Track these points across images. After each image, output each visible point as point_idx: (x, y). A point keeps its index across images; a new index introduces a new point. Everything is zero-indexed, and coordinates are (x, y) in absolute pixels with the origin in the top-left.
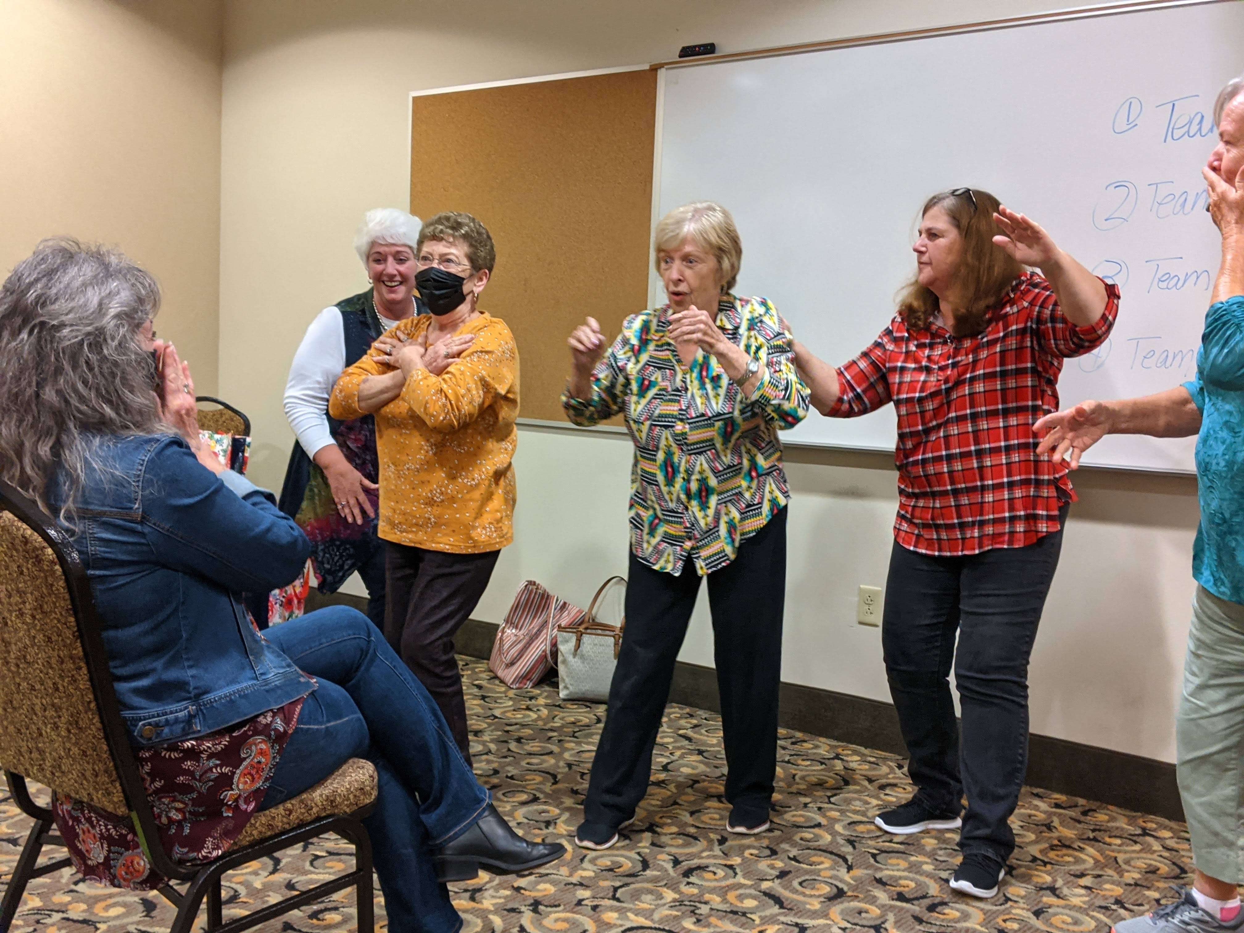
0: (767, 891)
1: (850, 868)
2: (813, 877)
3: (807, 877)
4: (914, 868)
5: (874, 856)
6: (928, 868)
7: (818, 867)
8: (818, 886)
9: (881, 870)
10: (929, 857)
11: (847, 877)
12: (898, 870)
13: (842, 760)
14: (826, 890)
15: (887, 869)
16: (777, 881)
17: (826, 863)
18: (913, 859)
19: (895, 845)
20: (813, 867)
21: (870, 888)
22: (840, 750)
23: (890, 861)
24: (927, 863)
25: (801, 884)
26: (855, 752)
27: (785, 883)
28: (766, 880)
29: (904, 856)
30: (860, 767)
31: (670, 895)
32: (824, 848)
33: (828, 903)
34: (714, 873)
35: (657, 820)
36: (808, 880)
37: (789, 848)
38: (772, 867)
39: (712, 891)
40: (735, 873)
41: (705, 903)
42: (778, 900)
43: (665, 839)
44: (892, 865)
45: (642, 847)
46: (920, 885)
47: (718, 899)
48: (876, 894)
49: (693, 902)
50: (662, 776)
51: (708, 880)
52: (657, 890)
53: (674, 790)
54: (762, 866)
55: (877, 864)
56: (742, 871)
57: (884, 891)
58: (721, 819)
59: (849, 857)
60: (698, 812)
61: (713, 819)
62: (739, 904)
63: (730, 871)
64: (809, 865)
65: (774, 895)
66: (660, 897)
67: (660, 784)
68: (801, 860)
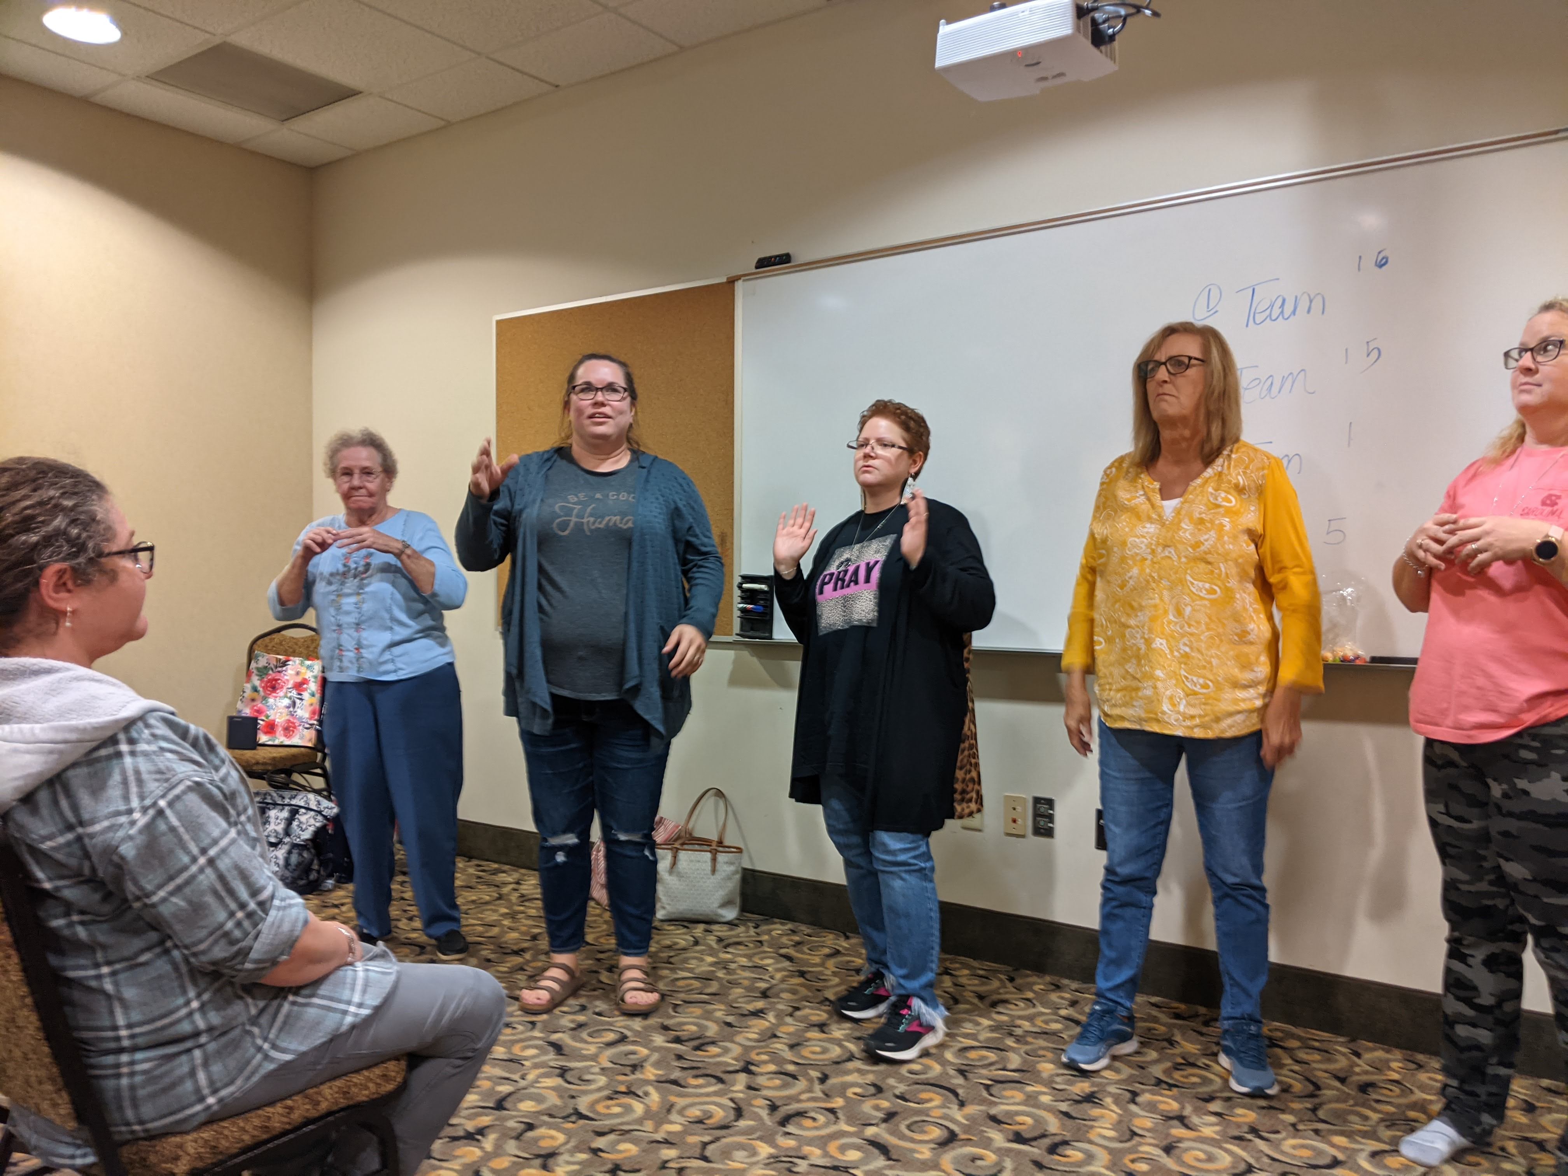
0: (872, 1139)
1: (962, 1104)
2: (922, 1118)
3: (916, 1119)
4: (1031, 1100)
5: (987, 1087)
6: (1046, 1099)
7: (926, 1105)
8: (928, 1129)
9: (995, 1104)
10: (1045, 1086)
11: (958, 1117)
12: (1014, 1104)
13: (951, 975)
14: (936, 1133)
15: (1002, 1103)
16: (884, 1125)
17: (935, 1100)
18: (1029, 1089)
19: (1010, 1073)
20: (922, 1106)
21: (984, 1128)
22: (948, 964)
23: (1005, 1093)
24: (1044, 1093)
25: (909, 1127)
26: (966, 966)
27: (892, 1127)
28: (873, 1125)
29: (1021, 1085)
30: (969, 982)
31: (765, 1150)
32: (932, 1082)
33: (940, 1150)
34: (814, 1119)
35: (754, 1056)
36: (916, 1122)
37: (896, 1085)
38: (877, 1108)
39: (810, 1142)
40: (837, 1118)
41: (803, 1158)
42: (883, 1149)
43: (761, 1081)
44: (1007, 1098)
45: (736, 1092)
46: (1038, 1120)
47: (818, 1152)
48: (990, 1135)
49: (791, 1157)
50: (760, 1004)
51: (808, 1129)
52: (751, 1144)
53: (773, 1020)
54: (867, 1107)
55: (990, 1098)
56: (844, 1115)
57: (1000, 1131)
58: (822, 1053)
59: (960, 1091)
60: (798, 1044)
61: (814, 1053)
62: (840, 1157)
63: (831, 1116)
64: (918, 1103)
65: (879, 1143)
66: (754, 1153)
67: (758, 1014)
68: (907, 1097)
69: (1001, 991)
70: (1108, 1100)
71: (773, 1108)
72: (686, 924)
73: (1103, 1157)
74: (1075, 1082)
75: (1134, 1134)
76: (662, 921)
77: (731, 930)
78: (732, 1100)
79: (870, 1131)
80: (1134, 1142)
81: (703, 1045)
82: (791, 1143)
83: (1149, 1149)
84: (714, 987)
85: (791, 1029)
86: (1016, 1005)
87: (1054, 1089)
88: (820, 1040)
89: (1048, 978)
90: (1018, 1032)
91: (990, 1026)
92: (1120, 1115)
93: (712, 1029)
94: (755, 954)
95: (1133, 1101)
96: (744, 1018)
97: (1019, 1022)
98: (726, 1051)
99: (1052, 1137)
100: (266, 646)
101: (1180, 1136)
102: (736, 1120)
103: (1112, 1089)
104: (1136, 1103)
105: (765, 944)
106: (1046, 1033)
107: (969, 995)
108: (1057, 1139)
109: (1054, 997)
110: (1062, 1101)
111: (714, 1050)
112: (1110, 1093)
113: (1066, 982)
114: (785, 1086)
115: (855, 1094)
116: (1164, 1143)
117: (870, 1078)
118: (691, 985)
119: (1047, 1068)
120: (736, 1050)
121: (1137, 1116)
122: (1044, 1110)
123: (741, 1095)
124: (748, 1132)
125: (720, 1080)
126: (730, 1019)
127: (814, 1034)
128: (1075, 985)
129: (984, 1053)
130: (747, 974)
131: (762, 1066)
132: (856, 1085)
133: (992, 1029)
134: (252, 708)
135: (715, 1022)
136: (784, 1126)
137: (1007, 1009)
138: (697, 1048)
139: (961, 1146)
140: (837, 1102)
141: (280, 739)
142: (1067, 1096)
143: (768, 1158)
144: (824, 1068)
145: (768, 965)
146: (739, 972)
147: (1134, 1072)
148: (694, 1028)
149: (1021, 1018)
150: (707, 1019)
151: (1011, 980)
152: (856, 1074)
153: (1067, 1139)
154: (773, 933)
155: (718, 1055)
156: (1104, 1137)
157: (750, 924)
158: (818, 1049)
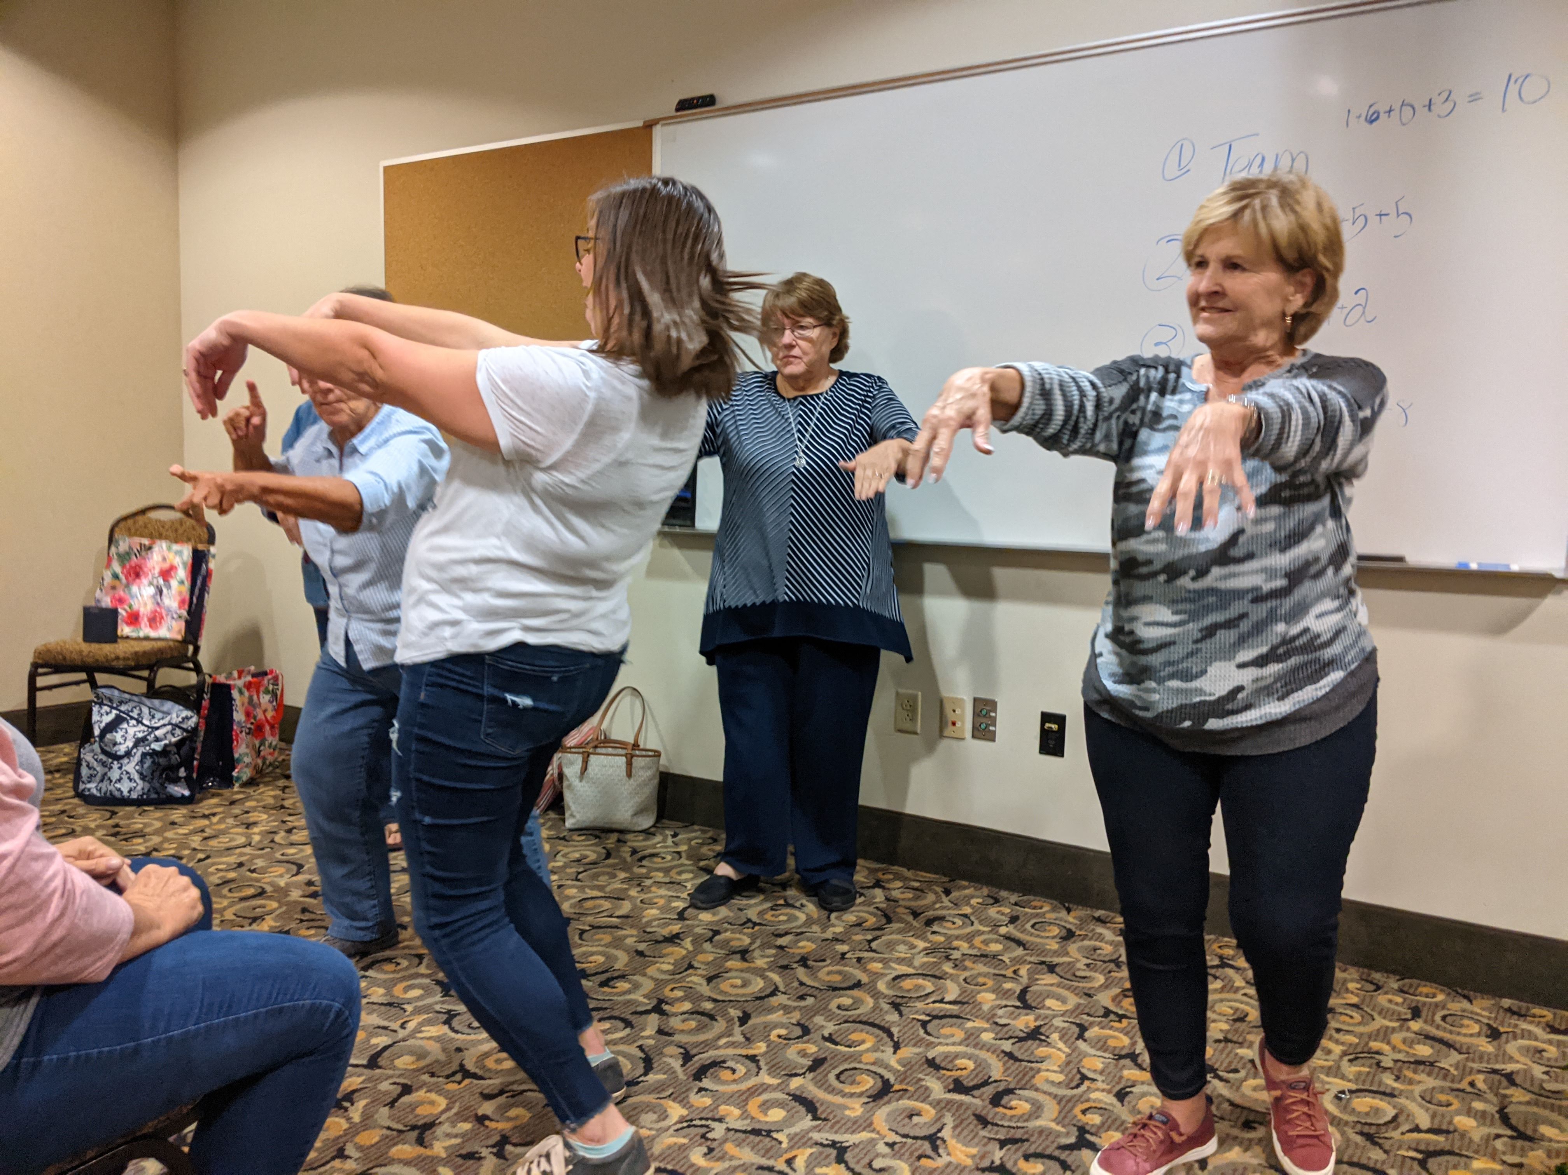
0: (798, 1093)
1: (897, 1047)
2: (853, 1065)
3: (846, 1066)
4: (972, 1038)
5: (924, 1024)
6: (988, 1037)
7: (857, 1048)
8: (858, 1078)
9: (931, 1045)
10: (988, 1021)
11: (893, 1062)
12: (954, 1044)
13: (883, 888)
14: (868, 1083)
15: (940, 1044)
16: (810, 1076)
17: (866, 1040)
18: (969, 1024)
19: (948, 1006)
20: (852, 1049)
21: (920, 1076)
22: (880, 875)
23: (943, 1031)
24: (985, 1030)
25: (838, 1077)
26: (898, 877)
27: (819, 1078)
28: (796, 1075)
29: (960, 1021)
30: (902, 896)
31: (676, 1111)
32: (865, 1019)
33: (871, 1104)
34: (734, 1071)
35: (667, 992)
36: (846, 1070)
37: (824, 1023)
38: (803, 1054)
39: (729, 1099)
40: (760, 1069)
41: (720, 1120)
42: (810, 1106)
43: (675, 1023)
44: (947, 1037)
45: (648, 1037)
46: (980, 1064)
47: (737, 1112)
48: (928, 1084)
49: (707, 1119)
50: (676, 928)
51: (725, 1083)
52: (661, 1105)
53: (691, 948)
54: (792, 1053)
55: (928, 1037)
56: (767, 1064)
57: (939, 1078)
58: (744, 986)
59: (895, 1030)
60: (716, 976)
61: (733, 986)
62: (763, 1118)
63: (753, 1066)
64: (850, 1046)
65: (805, 1099)
66: (664, 1116)
67: (674, 939)
68: (838, 1040)
69: (937, 906)
70: (1055, 1036)
71: (687, 1057)
72: (597, 833)
73: (1051, 1109)
74: (1019, 1015)
75: (1084, 1078)
76: (571, 830)
77: (644, 840)
78: (640, 1047)
79: (795, 1083)
80: (1083, 1088)
81: (613, 979)
82: (707, 1101)
83: (1102, 1097)
84: (626, 907)
85: (710, 958)
86: (954, 923)
87: (996, 1023)
88: (742, 971)
89: (985, 891)
90: (956, 955)
91: (925, 949)
92: (1070, 1055)
93: (622, 960)
94: (672, 868)
95: (1081, 1036)
96: (658, 946)
97: (956, 943)
98: (636, 986)
99: (995, 1084)
100: (129, 529)
101: (1133, 1078)
102: (646, 1074)
103: (1058, 1022)
104: (1085, 1041)
105: (683, 855)
106: (986, 956)
107: (900, 910)
108: (1002, 1087)
109: (992, 912)
110: (1007, 1039)
111: (623, 985)
112: (1057, 1028)
113: (1004, 894)
114: (700, 1029)
115: (779, 1037)
116: (1117, 1088)
117: (796, 1016)
118: (600, 906)
119: (987, 999)
120: (648, 985)
121: (1086, 1055)
122: (988, 1051)
123: (651, 1042)
124: (658, 1088)
125: (628, 1024)
126: (642, 947)
127: (734, 963)
128: (1014, 898)
129: (920, 981)
130: (663, 892)
131: (677, 1005)
132: (782, 1026)
133: (929, 952)
134: (113, 598)
135: (624, 950)
136: (700, 1080)
137: (945, 927)
138: (603, 984)
139: (898, 1100)
140: (759, 1048)
141: (145, 630)
142: (1010, 1034)
143: (680, 1122)
144: (746, 1004)
145: (686, 881)
146: (653, 889)
147: (1082, 1001)
148: (601, 959)
149: (957, 938)
150: (616, 947)
151: (947, 892)
152: (781, 1012)
153: (1012, 1086)
154: (693, 843)
155: (629, 992)
156: (1052, 1082)
157: (669, 833)
158: (739, 982)
